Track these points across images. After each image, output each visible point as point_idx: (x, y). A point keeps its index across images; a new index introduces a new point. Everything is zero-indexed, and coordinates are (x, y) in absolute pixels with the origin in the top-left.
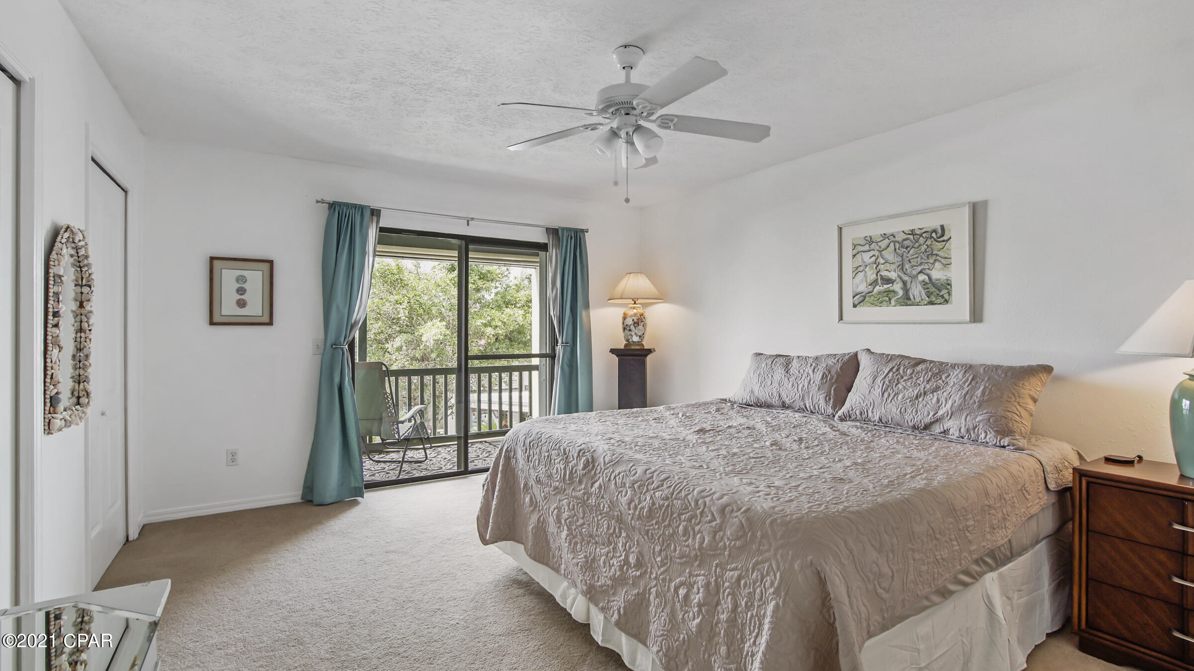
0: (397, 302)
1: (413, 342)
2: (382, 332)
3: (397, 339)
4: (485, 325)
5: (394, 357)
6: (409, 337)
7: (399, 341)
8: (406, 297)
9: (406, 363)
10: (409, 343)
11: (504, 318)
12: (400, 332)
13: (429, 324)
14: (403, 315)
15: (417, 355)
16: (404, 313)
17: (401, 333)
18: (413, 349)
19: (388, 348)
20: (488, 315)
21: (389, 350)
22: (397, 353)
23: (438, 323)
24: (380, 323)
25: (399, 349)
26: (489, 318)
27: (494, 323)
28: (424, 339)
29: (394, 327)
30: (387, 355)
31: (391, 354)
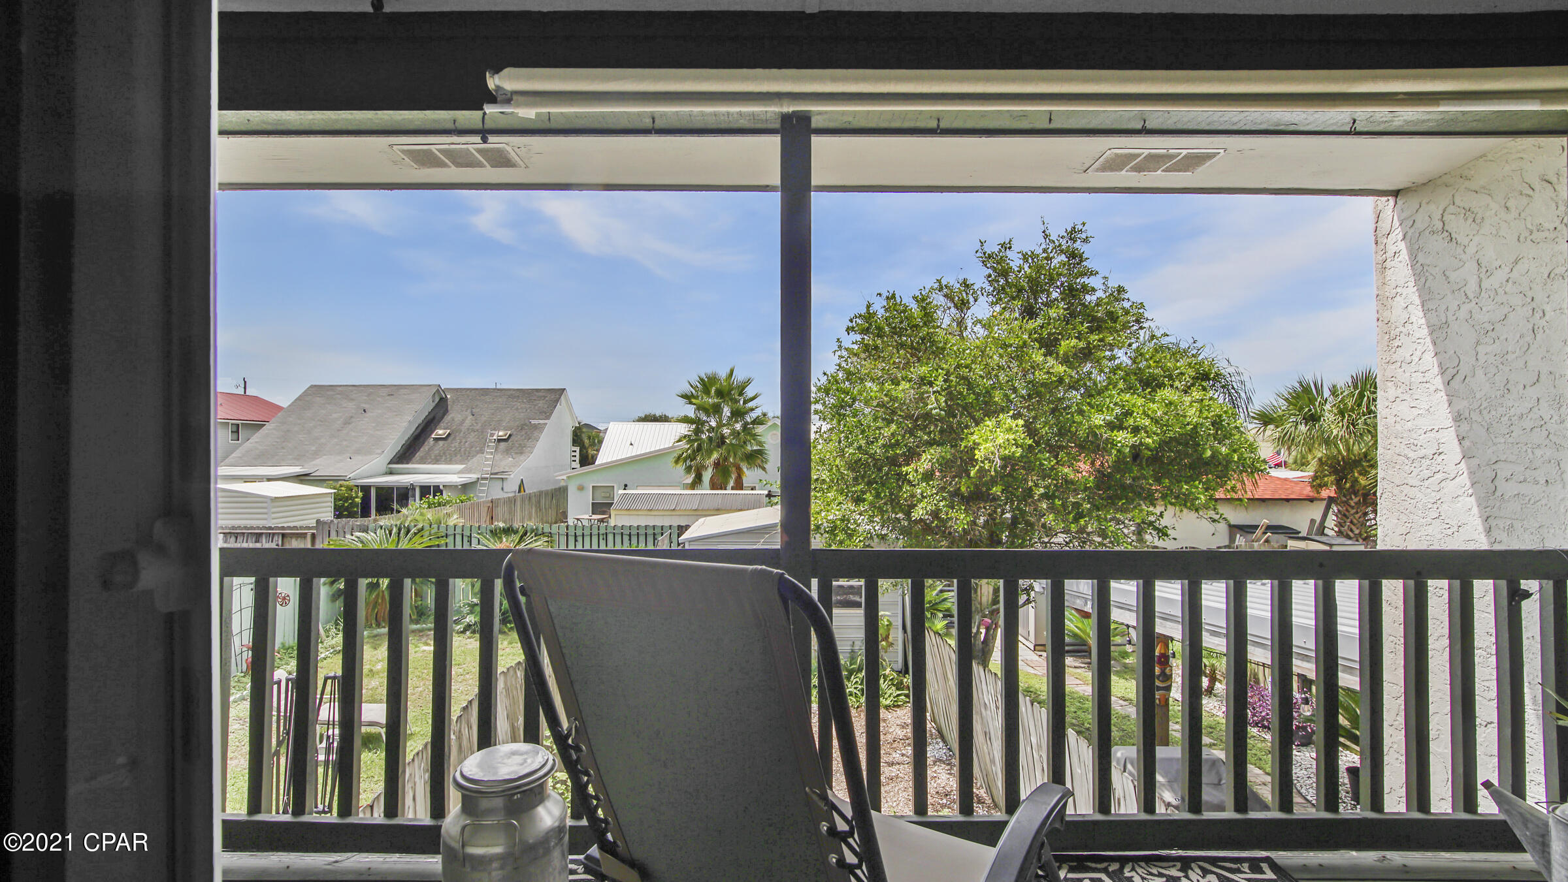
0: (923, 381)
1: (955, 463)
2: (897, 444)
3: (924, 457)
4: (1111, 426)
5: (919, 491)
6: (945, 451)
7: (926, 461)
8: (940, 371)
9: (942, 504)
10: (945, 465)
11: (1157, 409)
12: (931, 443)
13: (990, 423)
14: (935, 405)
15: (963, 489)
16: (937, 400)
17: (931, 445)
18: (955, 477)
19: (907, 474)
20: (1116, 404)
21: (910, 477)
22: (924, 484)
23: (1009, 420)
24: (894, 427)
25: (928, 476)
26: (1118, 410)
27: (1131, 421)
28: (978, 455)
29: (920, 433)
30: (906, 487)
31: (914, 486)
